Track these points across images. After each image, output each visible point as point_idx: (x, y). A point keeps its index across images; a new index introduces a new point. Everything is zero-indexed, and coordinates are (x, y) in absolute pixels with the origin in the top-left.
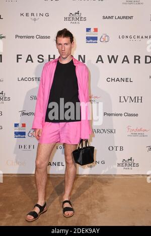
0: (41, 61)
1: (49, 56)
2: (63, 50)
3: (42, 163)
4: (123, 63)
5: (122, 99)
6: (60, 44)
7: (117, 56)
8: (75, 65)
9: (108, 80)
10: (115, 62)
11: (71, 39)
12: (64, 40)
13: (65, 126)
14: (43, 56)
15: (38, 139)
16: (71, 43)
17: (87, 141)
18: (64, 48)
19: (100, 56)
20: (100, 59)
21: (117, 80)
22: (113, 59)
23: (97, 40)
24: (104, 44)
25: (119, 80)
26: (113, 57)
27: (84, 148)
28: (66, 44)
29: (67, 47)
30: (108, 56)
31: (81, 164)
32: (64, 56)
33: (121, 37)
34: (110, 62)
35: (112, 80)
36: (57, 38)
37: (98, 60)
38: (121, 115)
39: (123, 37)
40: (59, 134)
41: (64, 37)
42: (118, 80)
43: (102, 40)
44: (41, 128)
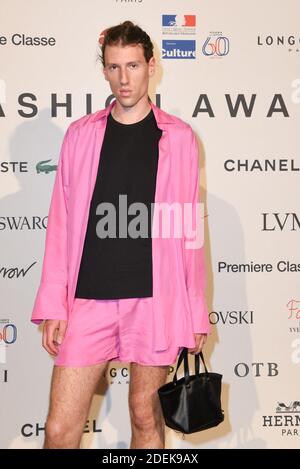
0: (29, 111)
1: (54, 97)
2: (124, 81)
3: (67, 429)
4: (269, 115)
5: (272, 222)
6: (115, 66)
7: (254, 96)
8: (160, 127)
9: (230, 166)
10: (248, 113)
11: (145, 48)
12: (126, 53)
13: (134, 309)
14: (34, 98)
15: (54, 354)
16: (148, 61)
17: (199, 356)
18: (128, 78)
19: (203, 97)
20: (203, 105)
21: (253, 167)
22: (241, 105)
23: (194, 49)
24: (216, 61)
25: (259, 167)
26: (241, 98)
27: (192, 378)
28: (133, 65)
29: (136, 73)
30: (228, 97)
31: (186, 427)
32: (128, 101)
33: (263, 41)
34: (233, 113)
35: (239, 165)
36: (103, 49)
37: (198, 110)
38: (269, 268)
39: (269, 41)
40: (117, 334)
41: (124, 44)
42: (257, 165)
43: (209, 50)
44: (63, 317)
